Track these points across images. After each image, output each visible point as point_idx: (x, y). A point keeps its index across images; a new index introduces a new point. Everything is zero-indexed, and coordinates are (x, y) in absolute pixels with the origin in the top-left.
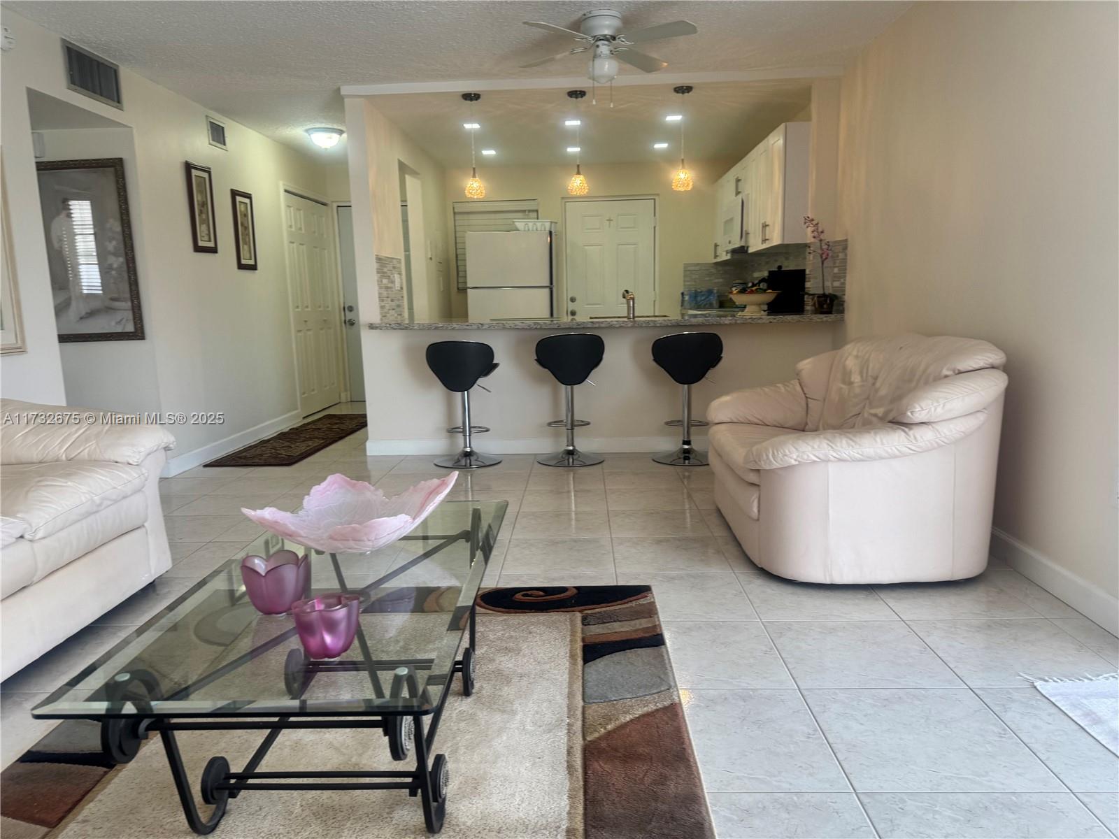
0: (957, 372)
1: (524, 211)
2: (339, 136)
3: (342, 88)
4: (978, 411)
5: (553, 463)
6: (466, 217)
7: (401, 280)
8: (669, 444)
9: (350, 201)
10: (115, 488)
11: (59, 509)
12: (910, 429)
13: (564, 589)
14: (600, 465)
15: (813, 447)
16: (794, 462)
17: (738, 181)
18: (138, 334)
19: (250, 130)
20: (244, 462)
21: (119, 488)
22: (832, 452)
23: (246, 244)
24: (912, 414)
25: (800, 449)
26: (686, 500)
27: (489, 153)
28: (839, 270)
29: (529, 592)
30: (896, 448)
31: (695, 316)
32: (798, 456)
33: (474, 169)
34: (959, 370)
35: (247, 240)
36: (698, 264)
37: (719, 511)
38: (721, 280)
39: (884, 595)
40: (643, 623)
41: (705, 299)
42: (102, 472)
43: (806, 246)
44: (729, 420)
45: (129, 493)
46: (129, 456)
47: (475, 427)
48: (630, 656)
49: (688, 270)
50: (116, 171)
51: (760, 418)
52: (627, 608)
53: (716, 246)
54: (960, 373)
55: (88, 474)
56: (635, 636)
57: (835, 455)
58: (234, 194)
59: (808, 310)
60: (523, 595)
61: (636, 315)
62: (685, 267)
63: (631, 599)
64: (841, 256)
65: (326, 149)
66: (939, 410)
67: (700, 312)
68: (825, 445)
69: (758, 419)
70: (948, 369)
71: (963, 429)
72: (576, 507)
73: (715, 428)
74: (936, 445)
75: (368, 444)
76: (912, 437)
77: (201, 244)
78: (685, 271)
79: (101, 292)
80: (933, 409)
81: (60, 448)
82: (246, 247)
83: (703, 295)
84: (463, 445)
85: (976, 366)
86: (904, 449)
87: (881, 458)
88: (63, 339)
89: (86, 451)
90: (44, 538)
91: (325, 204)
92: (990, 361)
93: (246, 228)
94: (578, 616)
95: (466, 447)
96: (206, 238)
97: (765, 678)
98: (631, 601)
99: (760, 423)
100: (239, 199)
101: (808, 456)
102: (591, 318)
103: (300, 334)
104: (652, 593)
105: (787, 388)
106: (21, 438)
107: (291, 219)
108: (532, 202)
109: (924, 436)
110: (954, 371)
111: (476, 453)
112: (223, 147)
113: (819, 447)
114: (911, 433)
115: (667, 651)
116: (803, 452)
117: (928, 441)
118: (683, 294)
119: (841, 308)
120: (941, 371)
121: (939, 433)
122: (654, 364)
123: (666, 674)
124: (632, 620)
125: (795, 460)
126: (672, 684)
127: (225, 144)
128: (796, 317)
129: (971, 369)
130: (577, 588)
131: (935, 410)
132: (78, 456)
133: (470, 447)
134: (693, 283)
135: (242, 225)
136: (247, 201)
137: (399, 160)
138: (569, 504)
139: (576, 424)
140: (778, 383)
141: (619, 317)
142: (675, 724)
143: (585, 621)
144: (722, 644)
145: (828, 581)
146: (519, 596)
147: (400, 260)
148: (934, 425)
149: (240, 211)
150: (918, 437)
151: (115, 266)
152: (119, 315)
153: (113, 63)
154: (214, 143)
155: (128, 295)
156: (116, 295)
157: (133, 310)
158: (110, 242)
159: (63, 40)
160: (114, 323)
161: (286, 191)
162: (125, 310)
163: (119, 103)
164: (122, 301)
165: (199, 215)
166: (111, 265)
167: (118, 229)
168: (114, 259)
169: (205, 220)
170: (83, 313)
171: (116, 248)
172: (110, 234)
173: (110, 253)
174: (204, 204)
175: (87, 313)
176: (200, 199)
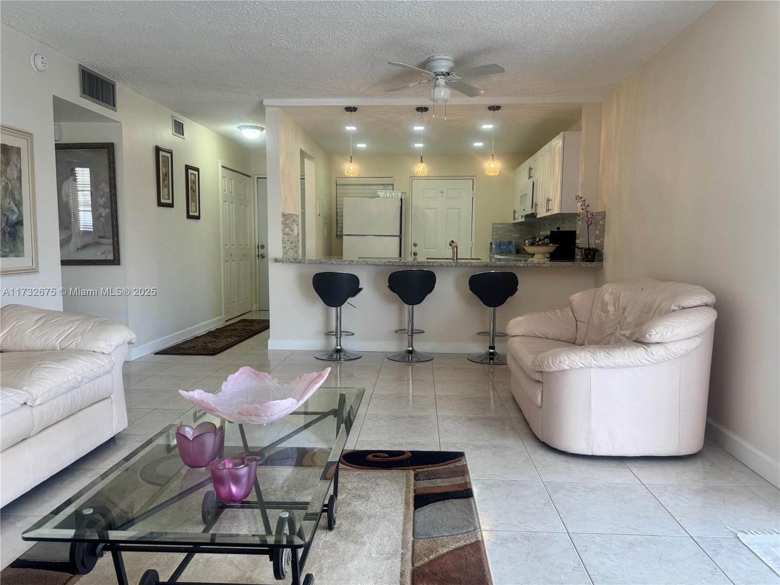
0: (681, 308)
1: (384, 185)
2: (260, 132)
3: (264, 100)
4: (696, 336)
5: (398, 359)
6: (344, 187)
7: (298, 229)
8: (479, 348)
9: (266, 175)
10: (92, 370)
11: (53, 384)
12: (649, 347)
13: (401, 453)
14: (430, 362)
15: (580, 357)
16: (567, 367)
17: (530, 169)
18: (116, 261)
19: (201, 126)
20: (183, 351)
21: (95, 370)
22: (593, 361)
23: (193, 202)
24: (649, 336)
25: (571, 359)
26: (491, 390)
27: (362, 146)
28: (600, 232)
29: (377, 454)
30: (638, 360)
31: (500, 260)
32: (570, 363)
33: (351, 157)
34: (683, 306)
35: (194, 199)
36: (502, 224)
37: (514, 399)
38: (518, 235)
39: (629, 464)
40: (458, 480)
41: (506, 248)
42: (84, 358)
43: (577, 215)
44: (522, 334)
45: (102, 374)
46: (103, 348)
47: (344, 332)
48: (448, 504)
49: (496, 228)
50: (109, 152)
51: (544, 333)
52: (447, 468)
53: (515, 212)
54: (683, 308)
55: (74, 360)
56: (451, 490)
57: (595, 363)
58: (188, 168)
59: (578, 259)
60: (373, 456)
61: (458, 257)
62: (493, 226)
63: (450, 461)
64: (601, 222)
65: (252, 140)
66: (669, 334)
67: (503, 257)
68: (589, 356)
69: (542, 334)
70: (675, 306)
71: (686, 349)
72: (413, 392)
73: (512, 339)
74: (667, 359)
75: (269, 341)
76: (650, 353)
77: (163, 201)
78: (493, 228)
79: (92, 230)
80: (664, 333)
81: (56, 341)
82: (193, 204)
83: (505, 245)
84: (335, 345)
85: (695, 304)
86: (644, 361)
87: (628, 366)
88: (64, 263)
89: (74, 344)
90: (40, 405)
91: (249, 176)
92: (705, 301)
93: (194, 191)
94: (412, 473)
95: (337, 345)
96: (167, 197)
97: (543, 523)
98: (450, 464)
99: (544, 337)
100: (190, 171)
101: (577, 363)
102: (427, 259)
103: (227, 263)
104: (465, 458)
105: (562, 313)
106: (29, 333)
107: (225, 184)
108: (390, 179)
109: (657, 352)
110: (679, 307)
111: (344, 350)
112: (182, 137)
113: (584, 357)
114: (649, 349)
115: (475, 502)
116: (574, 361)
117: (661, 355)
118: (491, 243)
119: (601, 258)
120: (671, 306)
121: (669, 351)
122: (470, 292)
123: (473, 519)
124: (450, 477)
125: (568, 366)
126: (478, 527)
127: (183, 135)
128: (569, 264)
129: (692, 306)
130: (412, 452)
131: (666, 334)
132: (68, 347)
133: (340, 346)
134: (499, 236)
135: (192, 188)
136: (196, 173)
137: (300, 149)
138: (408, 389)
139: (414, 332)
140: (557, 309)
141: (447, 259)
142: (479, 557)
143: (417, 477)
144: (514, 497)
145: (590, 454)
146: (370, 457)
147: (298, 215)
148: (665, 345)
149: (191, 179)
150: (654, 353)
151: (103, 214)
152: (104, 248)
153: (112, 81)
154: (176, 134)
155: (111, 235)
156: (103, 234)
157: (113, 245)
158: (101, 198)
159: (80, 65)
160: (99, 254)
161: (223, 167)
162: (108, 245)
163: (114, 106)
164: (106, 239)
165: (163, 182)
166: (101, 214)
167: (108, 190)
168: (103, 209)
169: (166, 185)
170: (79, 246)
171: (104, 202)
172: (102, 193)
173: (101, 206)
174: (166, 174)
175: (82, 246)
176: (164, 170)
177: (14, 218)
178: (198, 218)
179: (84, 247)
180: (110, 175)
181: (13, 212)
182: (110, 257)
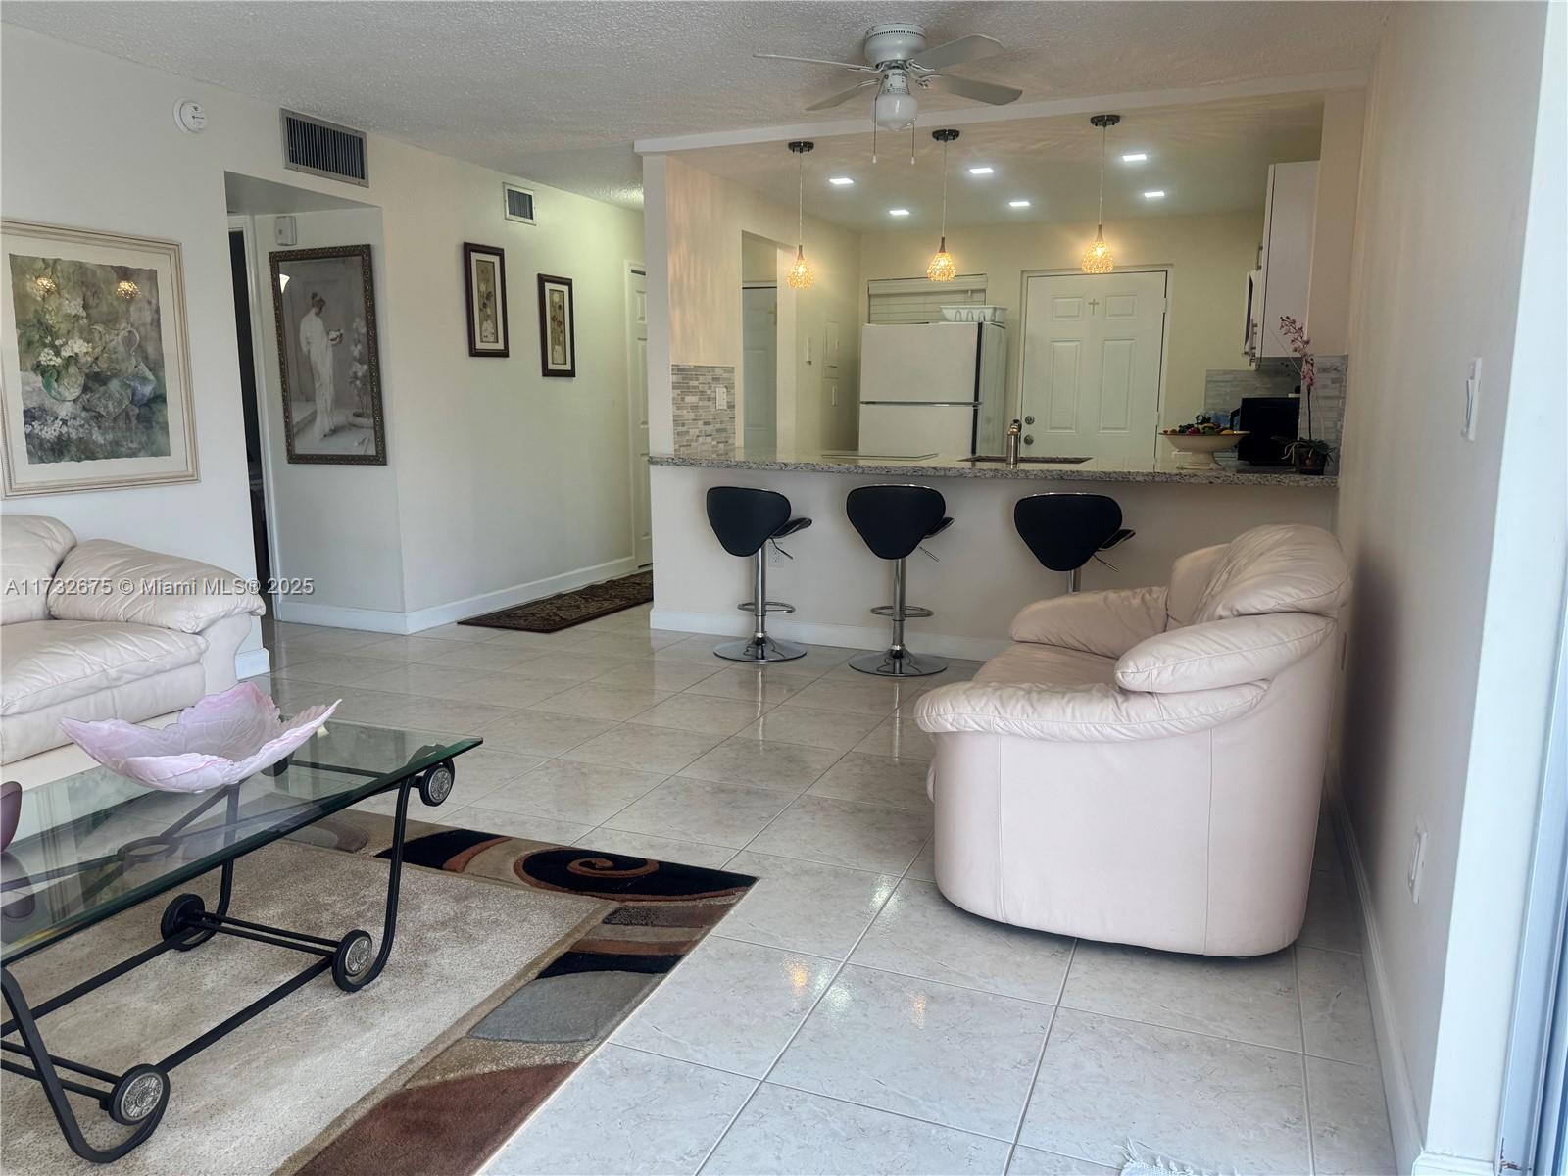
3: (635, 143)
7: (732, 395)
18: (379, 458)
23: (558, 344)
35: (561, 338)
50: (363, 261)
58: (542, 280)
77: (479, 345)
82: (558, 348)
93: (560, 324)
96: (492, 339)
112: (530, 221)
127: (532, 218)
135: (553, 319)
136: (565, 289)
147: (732, 368)
149: (552, 302)
151: (359, 374)
152: (361, 435)
153: (356, 132)
154: (512, 216)
155: (370, 411)
156: (360, 410)
157: (375, 428)
158: (356, 346)
159: (283, 110)
160: (356, 444)
161: (631, 271)
162: (367, 428)
163: (363, 178)
164: (364, 417)
165: (481, 310)
166: (355, 373)
167: (364, 331)
168: (359, 365)
169: (488, 316)
170: (327, 430)
171: (360, 353)
172: (356, 336)
173: (355, 359)
174: (489, 296)
175: (331, 430)
176: (483, 289)
177: (147, 390)
178: (570, 374)
179: (335, 432)
180: (366, 303)
181: (144, 380)
182: (372, 451)
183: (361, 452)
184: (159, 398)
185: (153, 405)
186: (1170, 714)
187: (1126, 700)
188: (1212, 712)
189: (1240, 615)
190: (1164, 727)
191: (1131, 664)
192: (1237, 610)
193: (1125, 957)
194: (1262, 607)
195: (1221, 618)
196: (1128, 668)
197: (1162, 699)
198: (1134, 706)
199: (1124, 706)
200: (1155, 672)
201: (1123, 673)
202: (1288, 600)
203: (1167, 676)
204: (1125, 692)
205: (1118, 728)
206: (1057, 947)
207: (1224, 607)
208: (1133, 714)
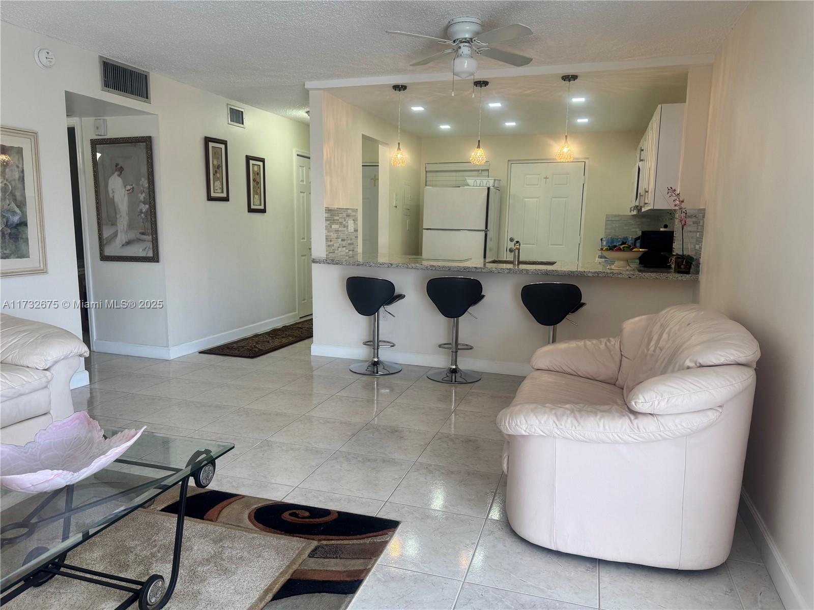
6: (434, 174)
18: (155, 258)
19: (268, 113)
23: (257, 194)
50: (147, 146)
58: (248, 159)
77: (214, 195)
82: (256, 197)
93: (258, 183)
96: (220, 191)
100: (252, 162)
107: (303, 175)
112: (242, 125)
127: (243, 123)
135: (254, 180)
136: (261, 164)
137: (363, 134)
149: (253, 171)
151: (144, 211)
152: (144, 245)
153: (144, 71)
154: (232, 123)
155: (150, 231)
156: (144, 231)
157: (152, 242)
158: (142, 194)
159: (101, 57)
160: (141, 250)
161: (298, 155)
162: (148, 241)
163: (147, 98)
164: (147, 235)
165: (214, 174)
166: (141, 210)
167: (147, 185)
168: (143, 205)
169: (219, 178)
170: (124, 242)
171: (144, 198)
172: (142, 188)
173: (141, 201)
174: (219, 167)
175: (126, 242)
176: (215, 162)
177: (16, 219)
178: (263, 211)
179: (128, 243)
180: (148, 170)
181: (14, 213)
182: (150, 254)
183: (143, 254)
184: (23, 224)
185: (19, 228)
186: (664, 427)
187: (636, 418)
188: (690, 426)
189: (701, 366)
190: (660, 435)
191: (641, 397)
192: (700, 364)
193: (629, 570)
194: (716, 362)
195: (688, 368)
196: (639, 399)
197: (659, 418)
198: (642, 422)
199: (635, 422)
200: (656, 402)
201: (635, 402)
202: (732, 358)
203: (663, 404)
204: (635, 413)
205: (632, 435)
206: (588, 565)
207: (690, 361)
208: (641, 427)
